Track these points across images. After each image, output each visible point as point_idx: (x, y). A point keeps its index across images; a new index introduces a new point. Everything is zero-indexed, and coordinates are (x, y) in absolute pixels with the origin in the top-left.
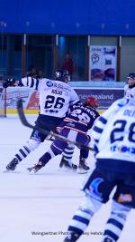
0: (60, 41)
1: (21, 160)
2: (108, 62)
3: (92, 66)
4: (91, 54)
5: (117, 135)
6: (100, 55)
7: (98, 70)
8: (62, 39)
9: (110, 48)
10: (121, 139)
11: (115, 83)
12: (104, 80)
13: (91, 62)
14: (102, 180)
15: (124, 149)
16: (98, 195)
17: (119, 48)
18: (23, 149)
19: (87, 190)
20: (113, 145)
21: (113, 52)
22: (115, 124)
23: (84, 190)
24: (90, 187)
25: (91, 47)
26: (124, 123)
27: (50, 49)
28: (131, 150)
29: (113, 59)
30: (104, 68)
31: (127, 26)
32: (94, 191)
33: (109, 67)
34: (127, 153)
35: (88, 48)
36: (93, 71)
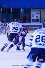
0: (22, 10)
1: (5, 47)
2: (37, 17)
3: (32, 18)
4: (32, 14)
5: (38, 40)
6: (35, 15)
7: (34, 19)
8: (23, 10)
9: (38, 12)
10: (39, 41)
11: (39, 23)
12: (36, 22)
13: (32, 17)
14: (33, 54)
15: (40, 44)
16: (32, 59)
17: (40, 12)
18: (6, 44)
19: (28, 58)
20: (36, 43)
21: (39, 14)
22: (36, 37)
23: (27, 58)
24: (29, 57)
25: (32, 12)
26: (39, 36)
27: (19, 13)
28: (42, 45)
29: (39, 15)
30: (36, 18)
31: (43, 6)
32: (31, 58)
33: (37, 18)
34: (41, 46)
35: (31, 12)
36: (33, 20)
